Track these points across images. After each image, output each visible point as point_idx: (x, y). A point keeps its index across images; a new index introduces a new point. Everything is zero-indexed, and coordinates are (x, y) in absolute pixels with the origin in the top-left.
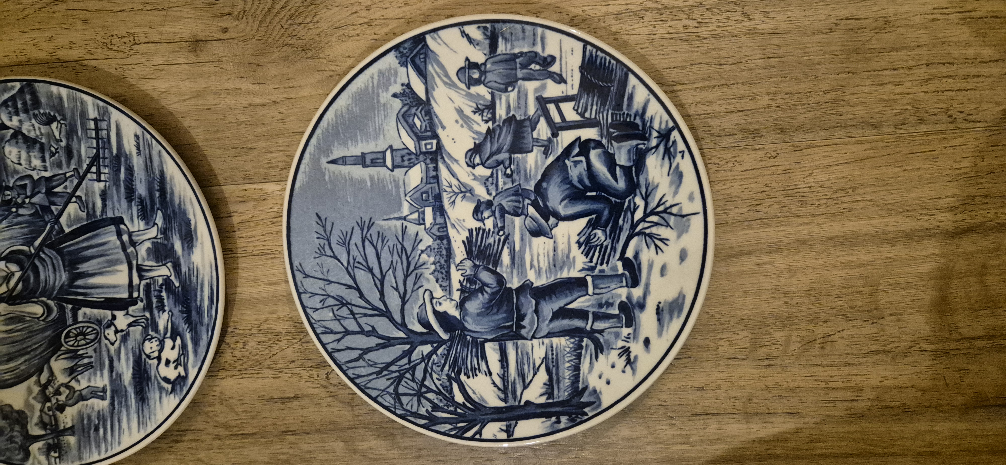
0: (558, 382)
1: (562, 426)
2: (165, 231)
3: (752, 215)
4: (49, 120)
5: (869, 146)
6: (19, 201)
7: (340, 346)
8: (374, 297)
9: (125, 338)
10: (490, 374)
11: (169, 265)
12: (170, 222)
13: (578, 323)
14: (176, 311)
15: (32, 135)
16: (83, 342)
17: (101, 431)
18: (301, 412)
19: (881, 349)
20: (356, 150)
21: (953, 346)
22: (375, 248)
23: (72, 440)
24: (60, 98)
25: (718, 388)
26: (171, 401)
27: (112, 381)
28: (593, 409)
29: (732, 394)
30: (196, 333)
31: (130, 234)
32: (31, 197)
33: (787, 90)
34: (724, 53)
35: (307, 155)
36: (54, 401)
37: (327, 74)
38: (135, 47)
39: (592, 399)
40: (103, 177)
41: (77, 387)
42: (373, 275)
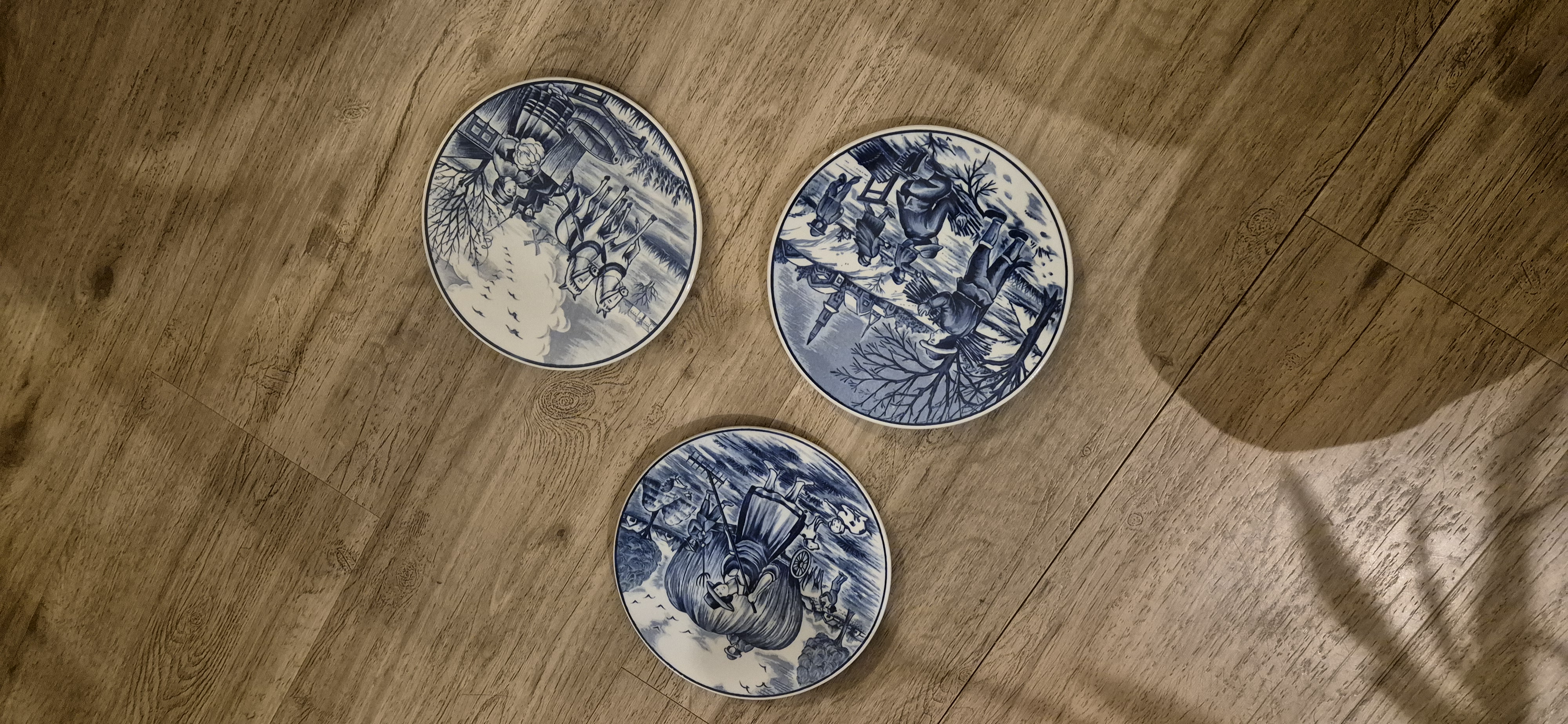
0: (1029, 303)
1: (1057, 320)
2: (778, 467)
3: (1016, 120)
4: (671, 484)
5: (1024, 26)
6: (700, 538)
7: (916, 415)
8: (902, 375)
9: (820, 539)
10: (996, 340)
11: (798, 479)
12: (775, 460)
13: (1004, 267)
14: (827, 496)
15: (671, 501)
16: (805, 565)
17: (864, 595)
18: (939, 474)
19: (1152, 98)
20: (812, 324)
21: (1181, 54)
22: (874, 353)
23: (856, 617)
24: (665, 468)
25: (1106, 212)
26: (876, 537)
27: (839, 566)
28: (1061, 294)
29: (1116, 206)
30: (847, 493)
31: (765, 489)
32: (703, 530)
33: (958, 51)
34: (910, 74)
35: (795, 353)
36: (826, 610)
37: (757, 310)
38: (663, 409)
39: (1054, 291)
40: (723, 479)
41: (828, 590)
42: (889, 366)
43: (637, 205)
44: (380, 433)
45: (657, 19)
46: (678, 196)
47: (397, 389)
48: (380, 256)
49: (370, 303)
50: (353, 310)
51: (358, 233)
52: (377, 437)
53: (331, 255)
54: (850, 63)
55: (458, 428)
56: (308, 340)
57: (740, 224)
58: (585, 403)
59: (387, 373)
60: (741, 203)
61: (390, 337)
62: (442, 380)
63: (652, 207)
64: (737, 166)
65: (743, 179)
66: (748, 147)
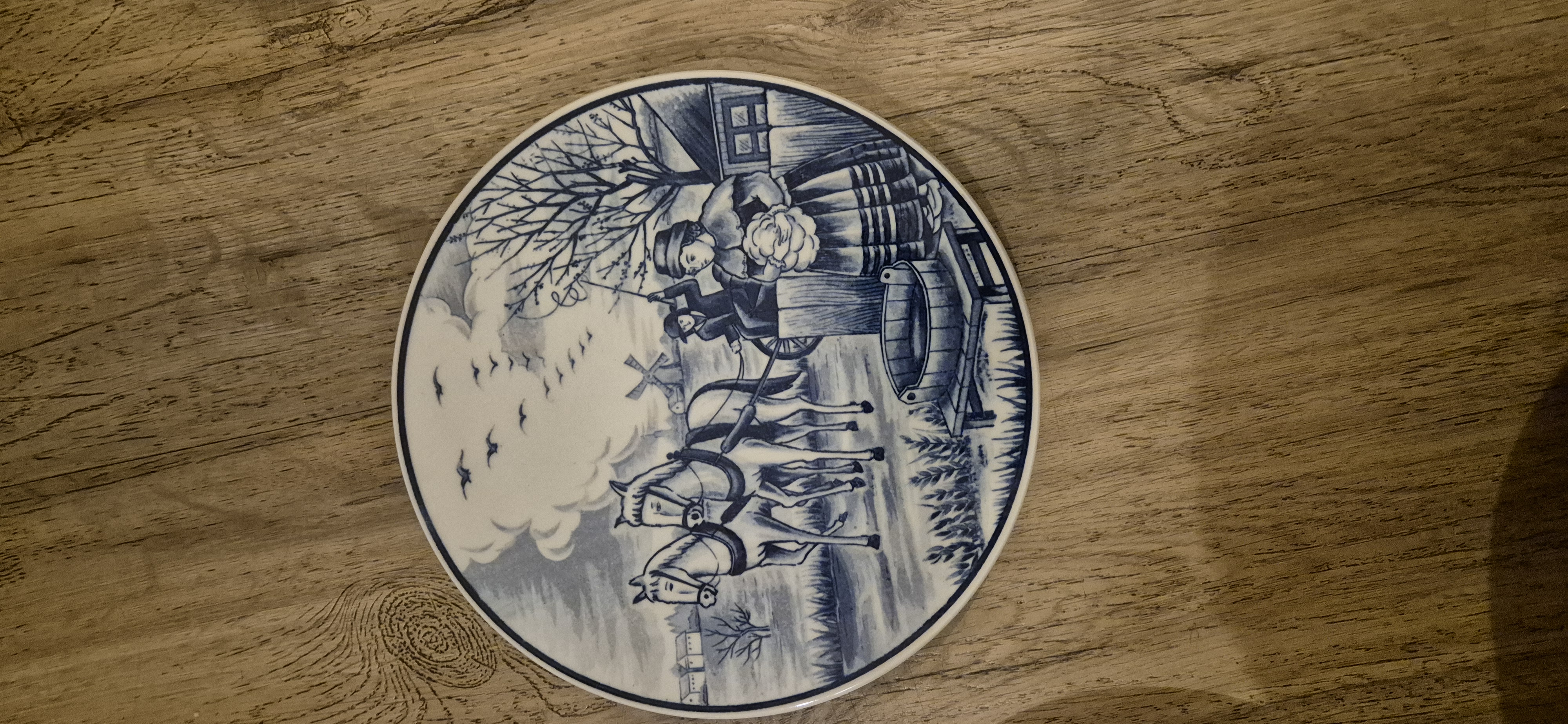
43: (870, 495)
44: (71, 377)
45: (1189, 256)
46: (949, 553)
47: (175, 342)
48: (369, 119)
49: (271, 170)
50: (234, 150)
51: (368, 46)
52: (61, 378)
53: (288, 32)
54: (1401, 630)
55: (212, 499)
56: (105, 114)
57: (986, 672)
58: (461, 674)
59: (184, 301)
60: (1020, 646)
61: (248, 254)
62: (264, 404)
63: (890, 523)
64: (1076, 588)
65: (1062, 616)
66: (1122, 582)
